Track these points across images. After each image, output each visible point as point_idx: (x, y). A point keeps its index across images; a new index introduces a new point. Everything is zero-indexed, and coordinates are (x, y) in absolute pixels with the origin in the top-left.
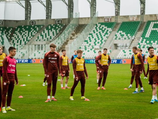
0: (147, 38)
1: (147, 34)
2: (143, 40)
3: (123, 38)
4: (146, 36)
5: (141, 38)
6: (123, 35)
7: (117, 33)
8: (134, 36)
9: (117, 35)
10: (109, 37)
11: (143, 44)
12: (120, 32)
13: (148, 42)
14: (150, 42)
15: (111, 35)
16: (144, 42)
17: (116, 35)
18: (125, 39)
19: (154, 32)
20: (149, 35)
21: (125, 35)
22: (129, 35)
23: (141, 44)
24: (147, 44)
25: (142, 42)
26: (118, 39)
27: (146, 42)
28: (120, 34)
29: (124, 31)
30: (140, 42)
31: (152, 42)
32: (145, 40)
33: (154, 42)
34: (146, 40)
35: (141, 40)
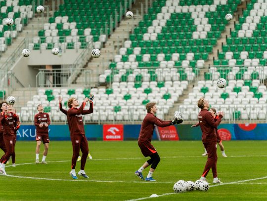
0: (146, 44)
1: (150, 29)
2: (129, 52)
3: (64, 45)
4: (146, 37)
5: (128, 44)
6: (68, 33)
7: (46, 26)
8: (103, 37)
9: (47, 34)
10: (15, 38)
11: (127, 65)
12: (58, 19)
13: (146, 58)
14: (153, 59)
15: (25, 32)
16: (132, 57)
17: (41, 34)
18: (70, 46)
19: (180, 22)
20: (159, 30)
21: (74, 32)
22: (88, 31)
23: (120, 65)
24: (142, 65)
25: (125, 59)
26: (44, 46)
27: (138, 59)
28: (59, 26)
29: (75, 16)
30: (118, 58)
31: (161, 57)
32: (137, 50)
33: (168, 59)
34: (142, 52)
35: (123, 51)
